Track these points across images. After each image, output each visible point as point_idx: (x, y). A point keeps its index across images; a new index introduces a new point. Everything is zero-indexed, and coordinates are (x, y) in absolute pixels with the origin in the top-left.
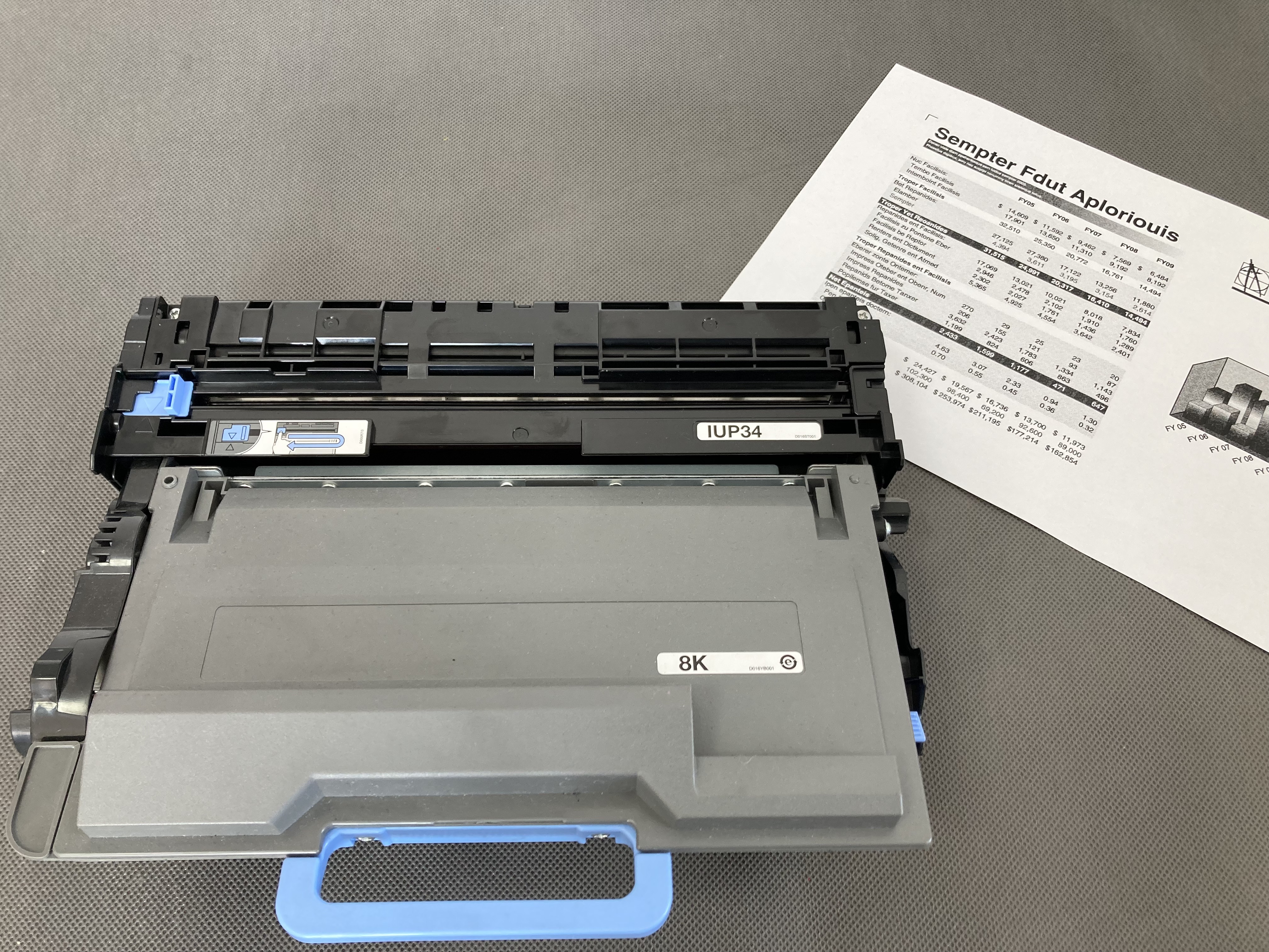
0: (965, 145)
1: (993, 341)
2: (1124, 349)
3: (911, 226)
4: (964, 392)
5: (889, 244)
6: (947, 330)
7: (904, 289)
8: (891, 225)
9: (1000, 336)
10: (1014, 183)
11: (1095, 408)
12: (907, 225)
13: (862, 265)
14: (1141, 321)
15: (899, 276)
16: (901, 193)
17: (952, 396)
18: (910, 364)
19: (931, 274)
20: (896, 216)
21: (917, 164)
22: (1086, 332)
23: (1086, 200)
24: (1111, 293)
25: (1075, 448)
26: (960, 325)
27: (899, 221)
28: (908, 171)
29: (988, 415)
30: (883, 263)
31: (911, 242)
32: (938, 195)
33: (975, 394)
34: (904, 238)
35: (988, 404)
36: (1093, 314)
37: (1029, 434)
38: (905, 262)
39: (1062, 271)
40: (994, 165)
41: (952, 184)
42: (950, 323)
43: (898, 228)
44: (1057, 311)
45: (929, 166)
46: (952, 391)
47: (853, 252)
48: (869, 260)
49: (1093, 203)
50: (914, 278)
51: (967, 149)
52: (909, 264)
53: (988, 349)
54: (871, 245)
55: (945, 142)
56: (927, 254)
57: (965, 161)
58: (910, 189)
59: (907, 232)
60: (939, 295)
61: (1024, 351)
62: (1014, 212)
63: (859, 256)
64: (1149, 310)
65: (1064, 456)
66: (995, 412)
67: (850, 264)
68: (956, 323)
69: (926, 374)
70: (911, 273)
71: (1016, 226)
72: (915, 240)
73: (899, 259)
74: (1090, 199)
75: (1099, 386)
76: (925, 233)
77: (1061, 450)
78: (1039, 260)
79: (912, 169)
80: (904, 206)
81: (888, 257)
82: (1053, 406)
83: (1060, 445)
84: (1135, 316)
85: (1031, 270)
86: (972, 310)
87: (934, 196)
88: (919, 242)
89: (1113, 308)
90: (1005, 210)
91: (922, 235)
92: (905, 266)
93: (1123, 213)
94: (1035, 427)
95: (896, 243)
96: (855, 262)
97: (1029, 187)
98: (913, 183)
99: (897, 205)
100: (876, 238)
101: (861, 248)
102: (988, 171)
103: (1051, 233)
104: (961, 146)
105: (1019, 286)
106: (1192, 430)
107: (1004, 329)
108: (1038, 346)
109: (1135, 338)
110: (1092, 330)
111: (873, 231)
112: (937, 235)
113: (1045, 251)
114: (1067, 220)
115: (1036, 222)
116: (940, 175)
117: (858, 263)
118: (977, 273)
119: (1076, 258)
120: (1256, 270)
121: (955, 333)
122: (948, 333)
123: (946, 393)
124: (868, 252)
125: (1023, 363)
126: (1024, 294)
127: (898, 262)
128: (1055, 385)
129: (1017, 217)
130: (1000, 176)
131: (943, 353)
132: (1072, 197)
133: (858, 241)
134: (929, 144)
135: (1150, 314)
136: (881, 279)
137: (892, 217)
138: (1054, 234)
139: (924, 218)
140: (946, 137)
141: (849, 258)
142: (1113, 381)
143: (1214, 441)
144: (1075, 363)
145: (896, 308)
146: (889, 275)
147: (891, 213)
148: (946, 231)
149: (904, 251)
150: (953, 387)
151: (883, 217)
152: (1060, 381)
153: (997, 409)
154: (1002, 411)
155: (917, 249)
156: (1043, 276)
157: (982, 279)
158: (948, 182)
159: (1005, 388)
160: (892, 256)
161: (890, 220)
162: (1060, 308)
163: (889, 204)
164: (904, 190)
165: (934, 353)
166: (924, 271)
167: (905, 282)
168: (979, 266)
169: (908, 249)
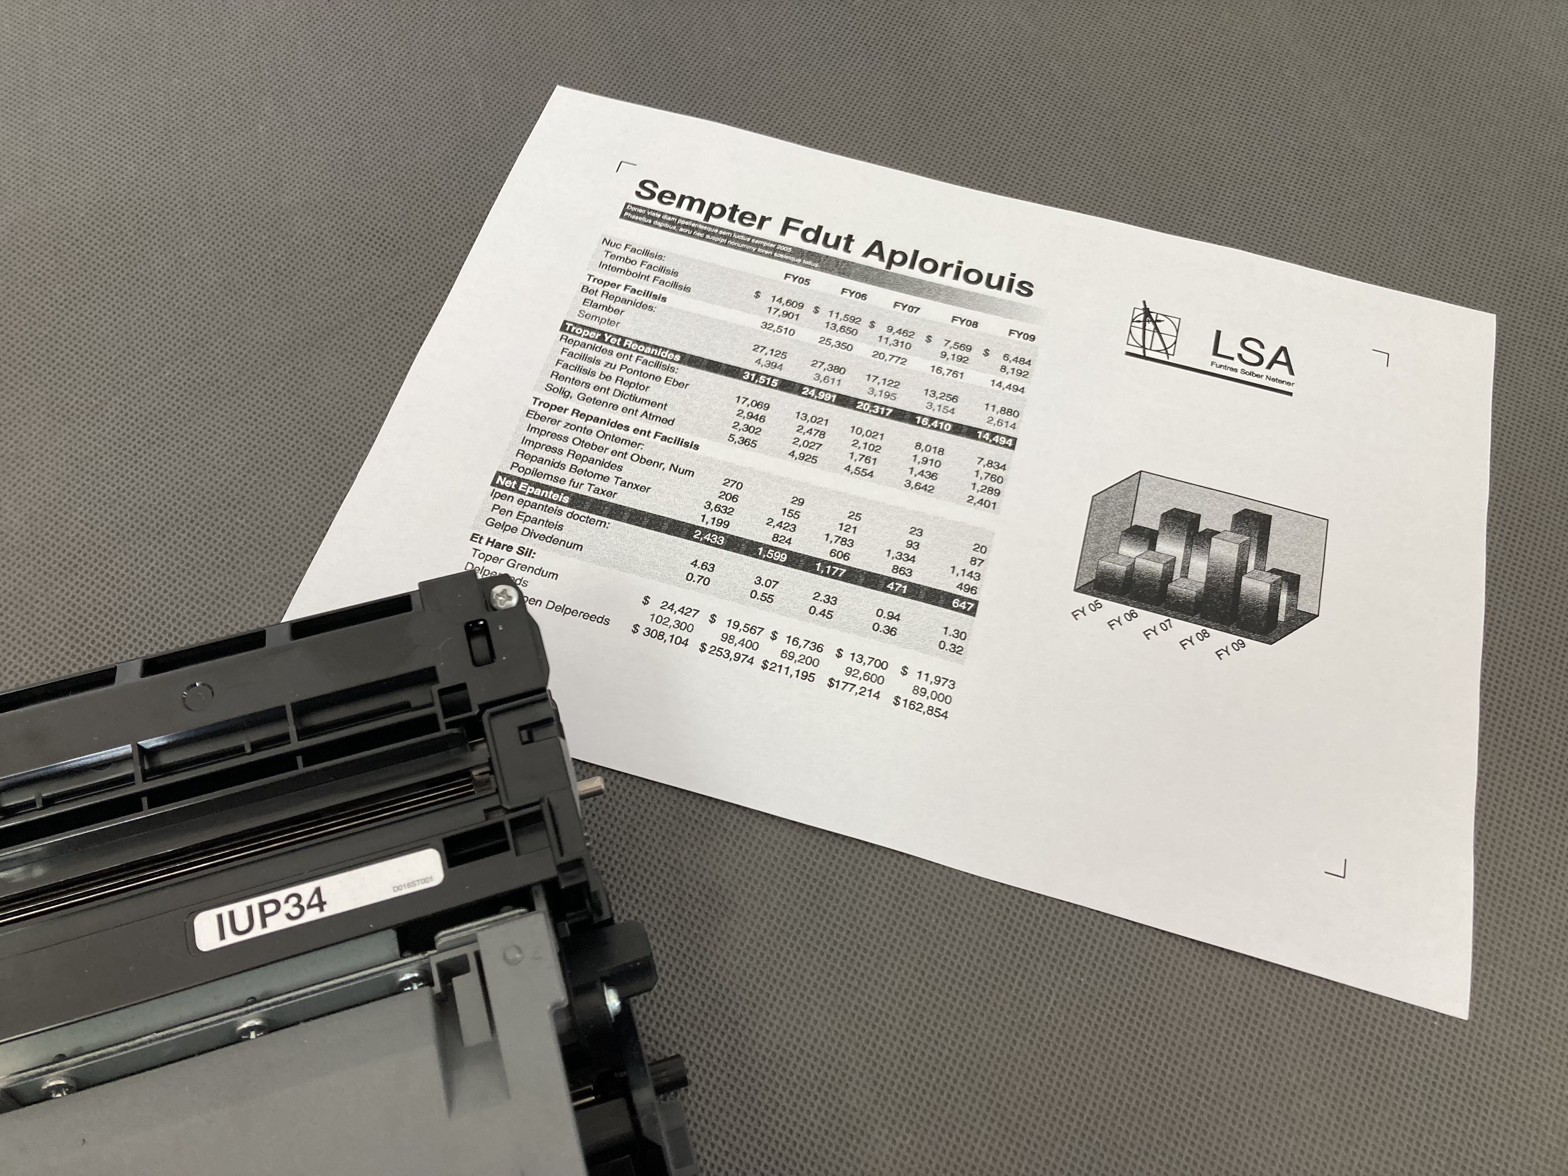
0: (686, 202)
1: (781, 532)
2: (986, 496)
3: (619, 362)
4: (748, 636)
5: (588, 400)
6: (705, 531)
7: (625, 475)
8: (587, 365)
9: (792, 521)
10: (774, 251)
11: (958, 610)
12: (613, 359)
13: (549, 448)
14: (1003, 441)
15: (614, 453)
16: (596, 306)
17: (730, 647)
18: (654, 607)
19: (665, 439)
20: (593, 348)
21: (614, 251)
22: (924, 481)
23: (887, 257)
24: (951, 405)
25: (940, 689)
26: (725, 517)
27: (600, 356)
28: (601, 265)
29: (794, 667)
30: (583, 436)
31: (624, 388)
32: (655, 297)
33: (767, 633)
34: (612, 385)
35: (790, 648)
36: (929, 448)
37: (863, 683)
38: (619, 426)
39: (871, 384)
40: (736, 226)
41: (675, 274)
42: (708, 518)
43: (599, 369)
44: (873, 455)
45: (634, 250)
46: (730, 639)
47: (530, 428)
48: (558, 437)
49: (898, 258)
50: (638, 451)
51: (690, 208)
52: (627, 428)
53: (776, 549)
54: (559, 409)
55: (654, 204)
56: (653, 404)
57: (691, 230)
58: (608, 296)
59: (614, 374)
60: (685, 472)
61: (832, 538)
62: (780, 300)
63: (540, 433)
64: (1012, 420)
65: (925, 709)
66: (804, 659)
67: (529, 450)
68: (718, 515)
69: (682, 618)
70: (633, 444)
71: (788, 323)
72: (630, 385)
73: (609, 423)
74: (894, 253)
75: (958, 570)
76: (646, 369)
77: (918, 699)
78: (832, 374)
79: (607, 261)
80: (604, 327)
81: (590, 424)
82: (893, 623)
83: (916, 690)
84: (993, 434)
85: (822, 395)
86: (739, 485)
87: (648, 301)
88: (638, 386)
89: (958, 429)
90: (766, 300)
91: (641, 373)
92: (621, 433)
93: (946, 266)
94: (872, 669)
95: (600, 396)
96: (536, 445)
97: (798, 253)
98: (613, 285)
99: (591, 329)
100: (566, 394)
101: (542, 418)
102: (729, 239)
103: (843, 323)
104: (679, 205)
105: (808, 426)
106: (1113, 609)
107: (795, 507)
108: (853, 523)
109: (1000, 472)
110: (932, 476)
111: (558, 384)
112: (665, 367)
113: (839, 357)
114: (863, 296)
115: (816, 310)
116: (655, 262)
117: (541, 446)
118: (739, 419)
119: (888, 357)
120: (1154, 316)
121: (719, 534)
122: (707, 537)
123: (719, 644)
124: (555, 422)
125: (835, 560)
126: (817, 439)
127: (609, 430)
128: (891, 586)
129: (785, 308)
130: (749, 243)
131: (706, 574)
132: (866, 254)
133: (536, 408)
134: (629, 213)
135: (1014, 426)
136: (584, 466)
137: (588, 351)
138: (848, 324)
139: (639, 342)
140: (653, 194)
141: (525, 441)
142: (978, 555)
143: (1148, 618)
144: (914, 538)
145: (618, 512)
146: (596, 455)
147: (584, 345)
148: (678, 358)
149: (615, 407)
150: (731, 631)
151: (571, 355)
152: (897, 576)
153: (807, 652)
154: (815, 654)
155: (635, 399)
156: (844, 401)
157: (748, 429)
158: (668, 272)
159: (812, 610)
160: (597, 420)
161: (583, 357)
162: (877, 449)
163: (578, 330)
164: (599, 299)
165: (690, 577)
166: (652, 435)
167: (625, 462)
168: (740, 406)
169: (621, 402)
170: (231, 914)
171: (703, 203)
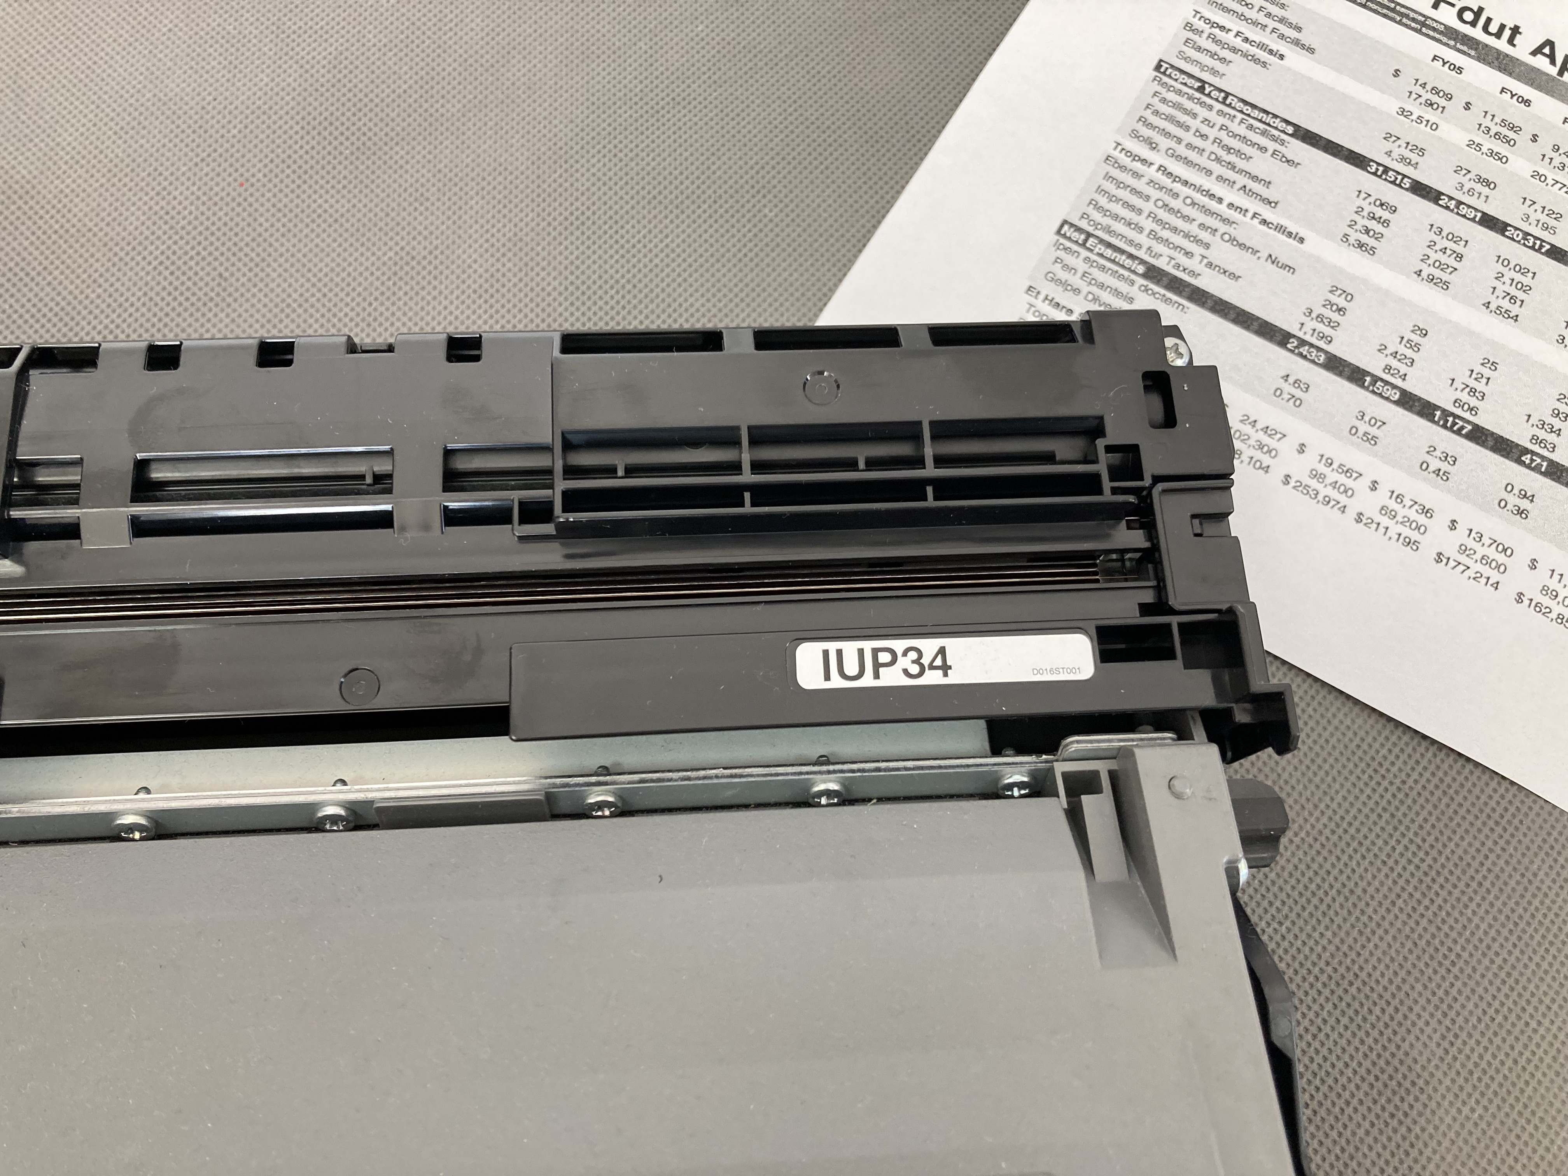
1: (1395, 363)
3: (1220, 120)
4: (1342, 479)
5: (1179, 158)
6: (1303, 342)
7: (1214, 255)
8: (1181, 117)
9: (1409, 353)
10: (1422, 25)
12: (1212, 116)
13: (1127, 205)
15: (1202, 226)
16: (1199, 49)
17: (1319, 487)
19: (1264, 222)
20: (1191, 98)
23: (1559, 60)
26: (1328, 331)
27: (1197, 109)
29: (1395, 528)
30: (1168, 199)
31: (1222, 153)
32: (1271, 52)
33: (1366, 482)
34: (1208, 146)
35: (1392, 504)
37: (1479, 567)
38: (1212, 196)
39: (1525, 209)
41: (1299, 29)
42: (1308, 327)
43: (1194, 124)
44: (1520, 295)
46: (1318, 476)
47: (1108, 177)
48: (1139, 194)
50: (1231, 230)
52: (1220, 200)
53: (1386, 383)
54: (1144, 161)
56: (1255, 178)
58: (1215, 40)
59: (1212, 133)
60: (1284, 267)
62: (1424, 85)
63: (1119, 184)
65: (1554, 615)
66: (1407, 522)
67: (1103, 201)
68: (1320, 327)
69: (1266, 440)
70: (1226, 221)
71: (1430, 115)
72: (1229, 149)
73: (1200, 190)
76: (1251, 135)
77: (1546, 601)
78: (1478, 187)
80: (1205, 76)
81: (1177, 187)
82: (1525, 504)
83: (1545, 590)
85: (1464, 210)
86: (1349, 297)
87: (1263, 55)
88: (1239, 153)
90: (1405, 82)
91: (1244, 139)
92: (1213, 205)
94: (1491, 552)
95: (1193, 156)
96: (1112, 198)
97: (1451, 33)
98: (1222, 28)
99: (1189, 76)
100: (1153, 146)
101: (1122, 168)
103: (1499, 129)
107: (1416, 338)
108: (1487, 372)
111: (1145, 132)
112: (1274, 139)
113: (1489, 168)
114: (1527, 102)
115: (1468, 106)
116: (1274, 10)
117: (1118, 200)
118: (1357, 217)
119: (1549, 181)
121: (1319, 349)
122: (1304, 350)
123: (1307, 481)
124: (1137, 175)
125: (1458, 412)
126: (1451, 262)
127: (1198, 197)
128: (1527, 459)
129: (1429, 96)
130: (1393, 10)
131: (1298, 393)
132: (1534, 53)
133: (1116, 154)
136: (1166, 234)
137: (1183, 101)
138: (1504, 131)
139: (1246, 103)
141: (1100, 190)
144: (1563, 407)
145: (1199, 297)
146: (1180, 223)
147: (1179, 93)
148: (1290, 130)
149: (1209, 173)
150: (1322, 468)
151: (1164, 101)
152: (1536, 448)
153: (1412, 514)
154: (1422, 519)
155: (1234, 168)
156: (1489, 222)
157: (1367, 231)
158: (1291, 26)
159: (1424, 466)
160: (1186, 183)
161: (1177, 106)
162: (1526, 289)
163: (1175, 74)
164: (1202, 42)
165: (1278, 392)
166: (1249, 215)
167: (1215, 240)
168: (1360, 202)
169: (1217, 169)
170: (839, 653)
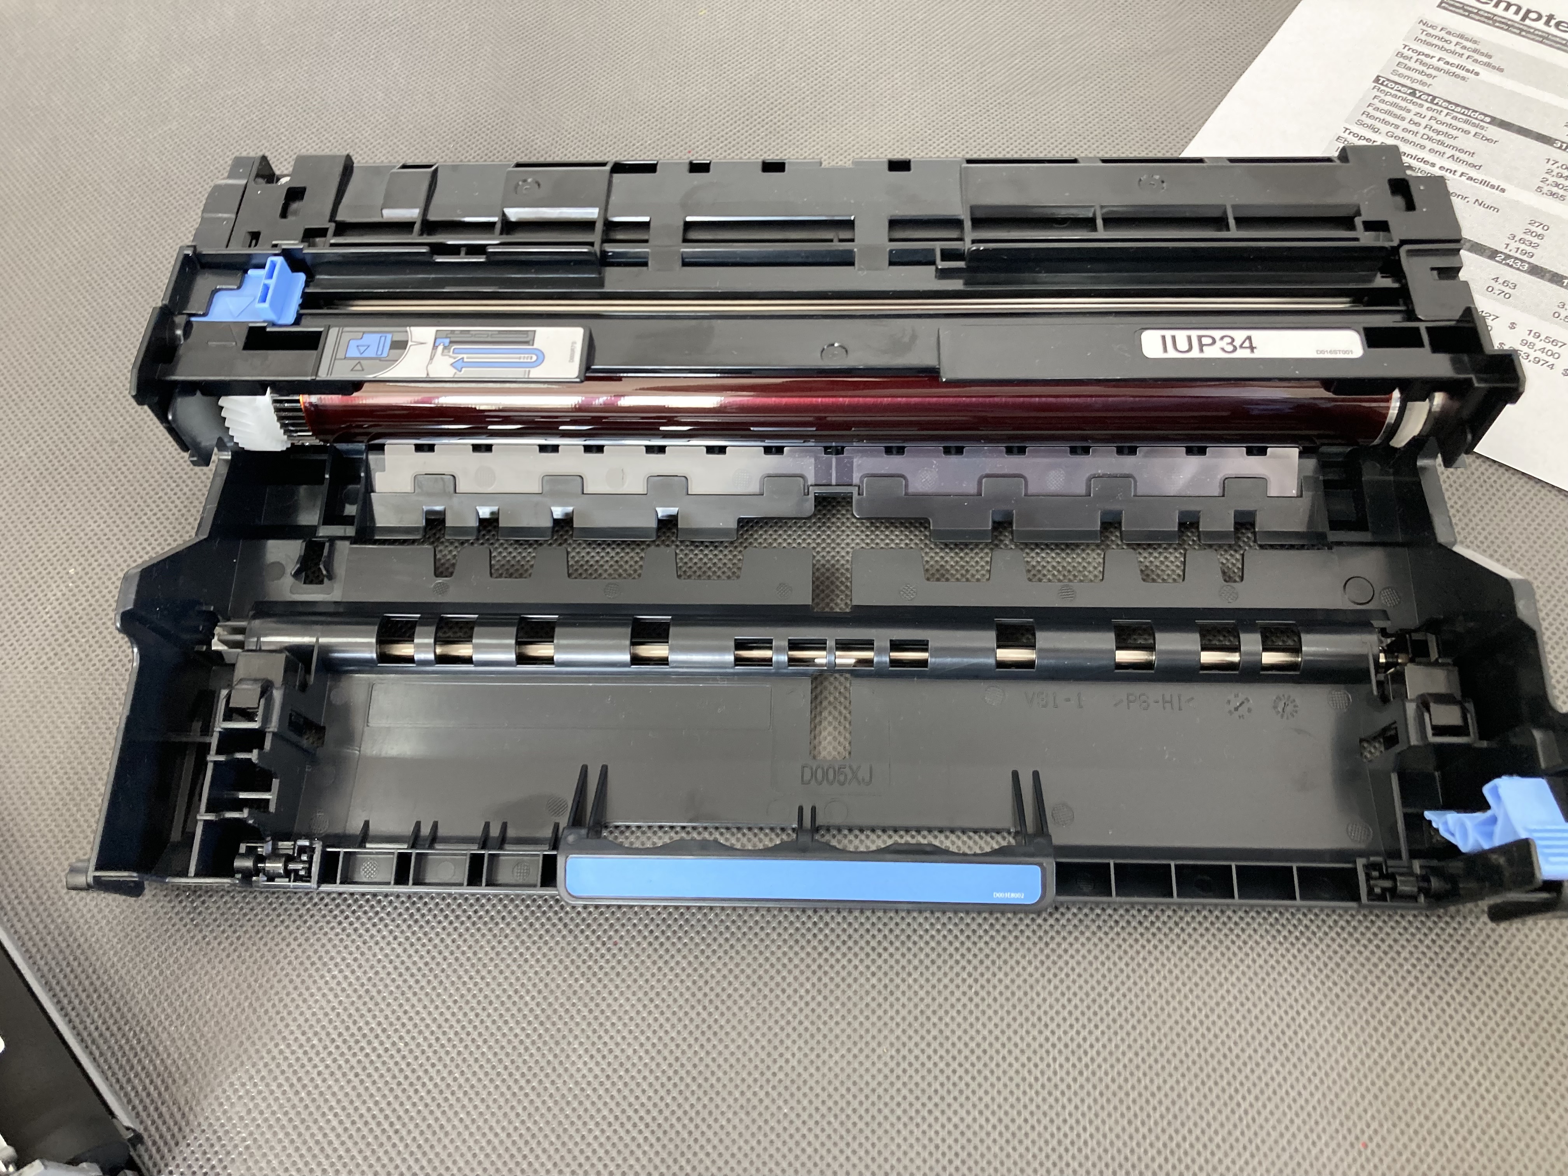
0: (1503, 5)
3: (1429, 114)
4: (1549, 346)
5: (1397, 138)
6: (1508, 257)
8: (1397, 111)
12: (1423, 111)
16: (1409, 69)
17: (1531, 351)
19: (1470, 179)
20: (1404, 99)
21: (1430, 30)
26: (1529, 249)
27: (1410, 106)
28: (1417, 39)
31: (1433, 135)
32: (1468, 71)
34: (1420, 130)
38: (1426, 162)
40: (1552, 30)
41: (1490, 57)
42: (1513, 247)
43: (1409, 116)
45: (1449, 33)
46: (1529, 345)
51: (1507, 9)
52: (1433, 165)
55: (1472, 2)
56: (1461, 151)
57: (1507, 26)
58: (1422, 63)
59: (1424, 122)
60: (1489, 208)
68: (1523, 247)
72: (1438, 132)
73: (1415, 158)
76: (1454, 123)
79: (1423, 37)
80: (1416, 86)
86: (1546, 227)
87: (1463, 73)
88: (1446, 134)
91: (1450, 126)
95: (1408, 137)
98: (1427, 56)
99: (1403, 85)
100: (1375, 130)
102: (1544, 39)
104: (1496, 6)
111: (1369, 121)
112: (1474, 125)
116: (1469, 44)
118: (1547, 176)
121: (1522, 261)
122: (1510, 262)
123: (1519, 347)
131: (1507, 290)
133: (1345, 135)
134: (1446, 5)
137: (1399, 101)
139: (1451, 103)
147: (1395, 96)
148: (1488, 119)
149: (1423, 147)
150: (1530, 339)
151: (1382, 101)
155: (1443, 144)
157: (1557, 185)
158: (1482, 54)
161: (1393, 105)
163: (1391, 85)
164: (1411, 64)
165: (1490, 289)
166: (1458, 174)
168: (1549, 166)
169: (1429, 145)
170: (1174, 338)
171: (1519, 9)
